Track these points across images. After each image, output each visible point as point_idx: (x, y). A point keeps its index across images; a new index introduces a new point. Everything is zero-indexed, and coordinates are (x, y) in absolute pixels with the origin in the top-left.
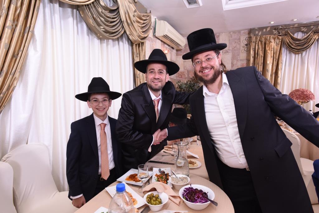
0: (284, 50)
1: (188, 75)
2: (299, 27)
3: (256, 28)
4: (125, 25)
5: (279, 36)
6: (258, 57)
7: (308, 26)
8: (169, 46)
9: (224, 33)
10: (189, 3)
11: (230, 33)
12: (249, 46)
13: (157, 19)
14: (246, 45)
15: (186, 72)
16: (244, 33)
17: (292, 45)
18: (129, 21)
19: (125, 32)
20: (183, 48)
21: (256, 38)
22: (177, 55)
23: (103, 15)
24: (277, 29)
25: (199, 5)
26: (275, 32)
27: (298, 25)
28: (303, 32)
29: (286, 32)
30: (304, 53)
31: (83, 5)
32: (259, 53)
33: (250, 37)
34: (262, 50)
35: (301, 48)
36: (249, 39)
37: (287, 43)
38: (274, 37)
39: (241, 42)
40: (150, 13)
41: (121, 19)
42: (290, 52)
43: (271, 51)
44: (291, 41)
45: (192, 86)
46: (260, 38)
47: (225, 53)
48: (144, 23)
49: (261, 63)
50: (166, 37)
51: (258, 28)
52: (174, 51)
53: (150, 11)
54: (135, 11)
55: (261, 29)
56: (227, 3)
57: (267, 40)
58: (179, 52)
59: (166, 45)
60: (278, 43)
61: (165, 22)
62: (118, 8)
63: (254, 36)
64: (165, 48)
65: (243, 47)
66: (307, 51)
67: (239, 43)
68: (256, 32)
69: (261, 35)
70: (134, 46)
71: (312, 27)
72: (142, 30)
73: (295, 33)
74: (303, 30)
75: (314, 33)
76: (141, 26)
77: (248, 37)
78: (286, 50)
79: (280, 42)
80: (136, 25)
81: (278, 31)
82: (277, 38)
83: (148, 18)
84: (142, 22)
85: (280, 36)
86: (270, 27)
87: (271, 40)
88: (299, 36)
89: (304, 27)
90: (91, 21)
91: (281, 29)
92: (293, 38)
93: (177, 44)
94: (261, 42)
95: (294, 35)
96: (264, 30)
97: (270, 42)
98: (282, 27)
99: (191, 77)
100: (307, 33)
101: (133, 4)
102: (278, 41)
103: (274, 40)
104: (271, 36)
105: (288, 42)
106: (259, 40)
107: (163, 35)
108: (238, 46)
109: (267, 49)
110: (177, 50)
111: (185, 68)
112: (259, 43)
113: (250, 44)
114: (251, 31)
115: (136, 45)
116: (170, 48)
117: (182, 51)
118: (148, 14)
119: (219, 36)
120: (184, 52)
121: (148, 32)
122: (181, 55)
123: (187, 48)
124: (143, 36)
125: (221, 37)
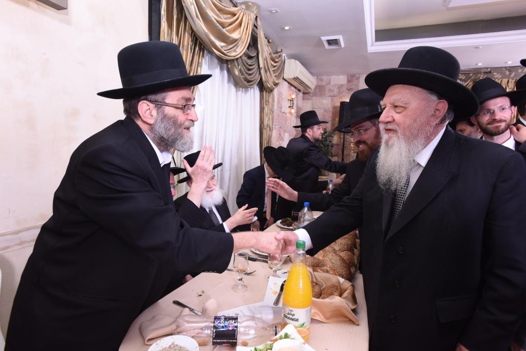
4: (262, 71)
7: (466, 73)
8: (295, 88)
10: (329, 44)
13: (286, 57)
18: (266, 68)
19: (261, 79)
20: (312, 90)
22: (303, 99)
23: (245, 64)
25: (340, 46)
31: (233, 60)
40: (282, 51)
41: (259, 65)
48: (274, 66)
50: (296, 79)
52: (301, 94)
53: (282, 50)
54: (270, 54)
56: (372, 45)
58: (306, 96)
59: (293, 88)
61: (297, 62)
62: (258, 54)
64: (292, 92)
70: (265, 93)
71: (471, 75)
72: (275, 75)
76: (274, 69)
80: (272, 69)
83: (280, 59)
84: (275, 64)
90: (237, 72)
93: (306, 86)
100: (466, 82)
101: (269, 47)
107: (293, 77)
110: (304, 93)
116: (297, 91)
117: (311, 94)
118: (279, 53)
119: (359, 78)
120: (313, 96)
121: (281, 76)
122: (309, 99)
123: (317, 90)
124: (277, 82)
125: (361, 79)
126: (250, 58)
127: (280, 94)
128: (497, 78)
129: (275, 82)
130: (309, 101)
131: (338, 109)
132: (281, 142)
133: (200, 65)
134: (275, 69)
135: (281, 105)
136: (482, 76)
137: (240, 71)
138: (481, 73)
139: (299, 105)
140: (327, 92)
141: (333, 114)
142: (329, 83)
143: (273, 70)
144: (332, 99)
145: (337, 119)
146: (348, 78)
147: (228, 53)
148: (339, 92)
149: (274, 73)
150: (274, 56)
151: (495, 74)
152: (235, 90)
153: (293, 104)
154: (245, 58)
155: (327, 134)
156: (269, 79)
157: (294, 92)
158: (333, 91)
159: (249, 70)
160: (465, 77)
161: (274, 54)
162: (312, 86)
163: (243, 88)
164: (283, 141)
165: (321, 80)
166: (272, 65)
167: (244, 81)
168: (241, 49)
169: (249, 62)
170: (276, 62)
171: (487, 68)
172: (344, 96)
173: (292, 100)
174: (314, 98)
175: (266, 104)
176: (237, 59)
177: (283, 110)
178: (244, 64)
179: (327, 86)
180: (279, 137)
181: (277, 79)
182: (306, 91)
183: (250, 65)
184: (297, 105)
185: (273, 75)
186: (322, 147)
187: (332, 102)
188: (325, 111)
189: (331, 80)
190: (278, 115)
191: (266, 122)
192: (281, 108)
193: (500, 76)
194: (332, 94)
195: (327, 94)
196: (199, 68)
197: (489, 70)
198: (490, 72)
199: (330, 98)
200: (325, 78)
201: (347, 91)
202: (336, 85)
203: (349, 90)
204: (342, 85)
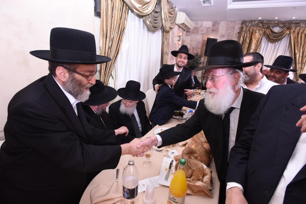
0: (264, 40)
1: (193, 51)
2: (278, 23)
3: (248, 21)
4: (163, 21)
5: (262, 29)
6: (245, 43)
7: (284, 23)
8: (182, 29)
9: (223, 21)
10: (204, 3)
11: (228, 21)
12: (240, 34)
13: (178, 11)
14: (239, 33)
15: (192, 49)
16: (238, 23)
17: (271, 36)
18: (166, 19)
19: (163, 25)
20: (192, 30)
21: (246, 29)
22: (186, 35)
24: (263, 23)
25: (211, 4)
26: (261, 25)
27: (278, 22)
28: (280, 27)
29: (268, 26)
30: (277, 43)
31: (146, 15)
32: (246, 40)
33: (242, 28)
34: (249, 38)
35: (276, 39)
36: (241, 28)
37: (268, 35)
38: (259, 29)
39: (235, 29)
40: (175, 7)
41: (161, 17)
42: (268, 41)
43: (255, 39)
44: (271, 33)
45: (196, 60)
46: (249, 28)
47: (222, 37)
48: (171, 17)
49: (247, 47)
50: (183, 24)
51: (249, 21)
52: (185, 32)
53: (175, 6)
54: (168, 10)
55: (251, 21)
56: (230, 4)
57: (254, 30)
58: (188, 33)
59: (180, 29)
60: (261, 34)
61: (184, 13)
62: (161, 9)
63: (245, 26)
64: (180, 31)
65: (236, 34)
66: (278, 42)
67: (233, 30)
68: (247, 24)
69: (250, 26)
70: (165, 33)
71: (287, 24)
72: (171, 22)
73: (275, 27)
74: (280, 26)
75: (288, 29)
77: (241, 27)
78: (265, 39)
79: (262, 33)
81: (263, 25)
82: (261, 30)
83: (174, 12)
84: (171, 16)
85: (264, 28)
86: (257, 21)
87: (256, 31)
88: (277, 30)
89: (281, 23)
90: (148, 22)
91: (265, 23)
92: (272, 31)
93: (188, 28)
94: (250, 31)
95: (273, 29)
96: (253, 23)
97: (256, 32)
98: (266, 21)
99: (195, 53)
100: (283, 28)
101: (168, 6)
102: (261, 32)
103: (259, 31)
104: (257, 28)
105: (268, 33)
106: (248, 30)
107: (181, 23)
108: (232, 33)
109: (253, 37)
110: (187, 32)
111: (191, 46)
112: (247, 32)
113: (241, 33)
114: (244, 22)
115: (166, 32)
117: (191, 33)
118: (174, 8)
119: (219, 23)
120: (192, 33)
121: (174, 23)
122: (189, 35)
123: (195, 30)
124: (172, 27)
125: (221, 25)
126: (156, 12)
127: (173, 33)
128: (302, 27)
129: (170, 27)
131: (206, 42)
132: (172, 61)
133: (126, 19)
134: (171, 18)
135: (174, 40)
136: (293, 25)
137: (150, 22)
138: (293, 23)
139: (183, 39)
140: (200, 31)
141: (202, 44)
142: (202, 26)
143: (170, 20)
144: (202, 36)
145: (204, 48)
146: (213, 24)
147: (142, 11)
148: (207, 32)
149: (170, 21)
150: (171, 10)
151: (302, 24)
152: (147, 32)
153: (180, 39)
154: (153, 13)
155: (198, 56)
156: (167, 25)
157: (181, 31)
158: (204, 31)
159: (156, 20)
160: (282, 26)
161: (171, 9)
162: (192, 28)
163: (152, 32)
164: (173, 60)
165: (197, 24)
166: (169, 16)
167: (152, 28)
168: (152, 8)
169: (156, 15)
170: (172, 14)
171: (297, 20)
172: (209, 34)
173: (180, 36)
174: (192, 35)
175: (165, 40)
176: (148, 15)
177: (174, 43)
178: (153, 17)
179: (200, 28)
180: (171, 58)
181: (172, 25)
182: (188, 31)
183: (156, 17)
184: (182, 39)
185: (170, 22)
186: (194, 64)
187: (202, 37)
188: (198, 42)
189: (203, 25)
190: (172, 46)
191: (165, 51)
192: (173, 41)
193: (305, 26)
194: (203, 33)
195: (200, 32)
196: (126, 21)
197: (298, 22)
198: (299, 23)
199: (201, 35)
200: (199, 23)
201: (212, 31)
202: (206, 27)
203: (213, 31)
204: (209, 28)
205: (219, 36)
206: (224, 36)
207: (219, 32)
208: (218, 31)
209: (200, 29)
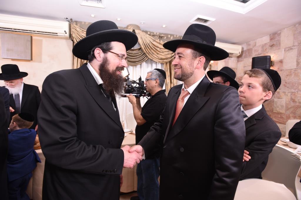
9: (286, 29)
22: (238, 61)
47: (288, 50)
58: (240, 59)
110: (238, 58)
119: (280, 33)
122: (241, 61)
123: (247, 53)
125: (282, 35)
130: (242, 62)
140: (253, 52)
142: (255, 45)
146: (270, 37)
148: (263, 50)
165: (249, 45)
172: (267, 53)
174: (245, 59)
189: (257, 43)
200: (252, 43)
201: (270, 48)
202: (260, 45)
203: (272, 46)
204: (266, 44)
205: (284, 50)
206: (291, 49)
207: (282, 45)
208: (280, 44)
209: (254, 49)
